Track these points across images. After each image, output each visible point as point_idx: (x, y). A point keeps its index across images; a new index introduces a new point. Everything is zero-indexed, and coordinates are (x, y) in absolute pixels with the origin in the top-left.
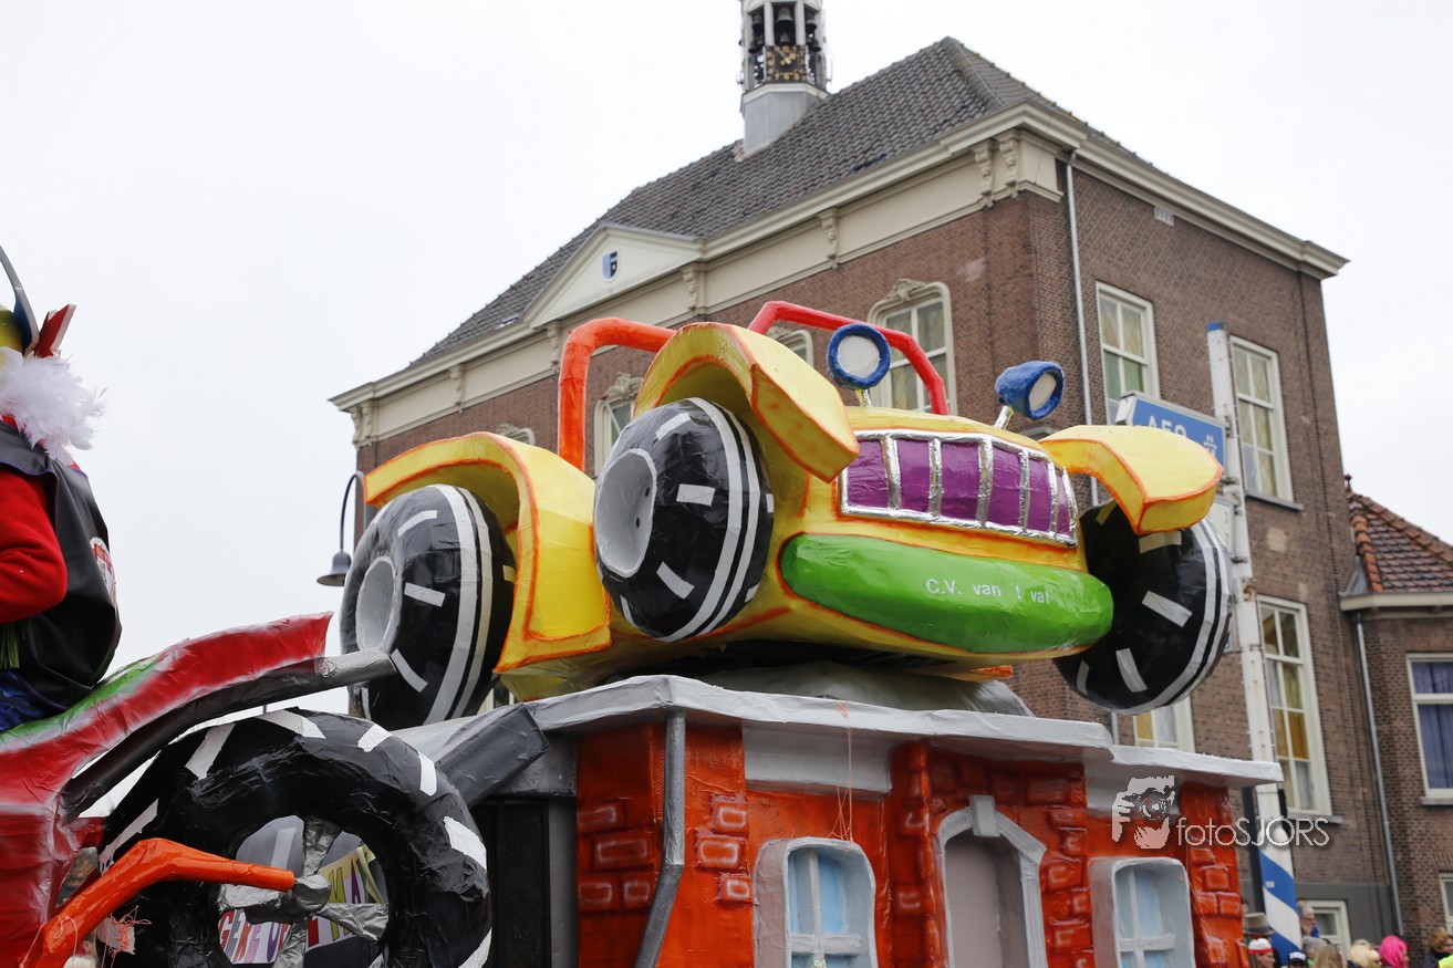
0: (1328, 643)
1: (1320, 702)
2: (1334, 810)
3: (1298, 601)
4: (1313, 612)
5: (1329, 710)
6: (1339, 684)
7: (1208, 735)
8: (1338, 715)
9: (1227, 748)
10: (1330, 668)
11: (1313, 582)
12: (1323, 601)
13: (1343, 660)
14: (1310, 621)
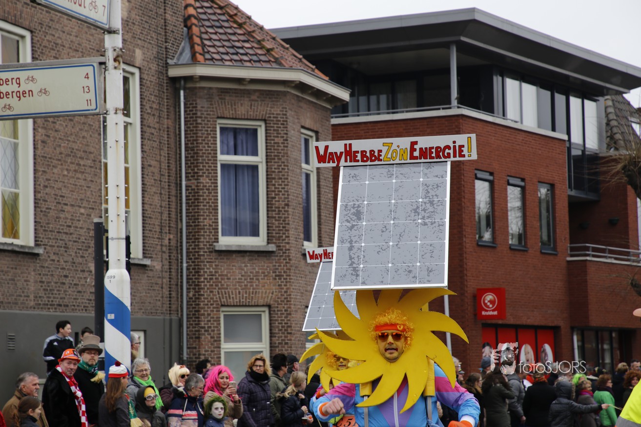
0: (154, 106)
1: (142, 158)
2: (144, 253)
3: (134, 66)
4: (145, 76)
5: (150, 166)
6: (160, 143)
7: (46, 184)
8: (156, 171)
9: (61, 196)
10: (155, 128)
11: (148, 49)
12: (154, 67)
13: (166, 120)
14: (141, 85)
